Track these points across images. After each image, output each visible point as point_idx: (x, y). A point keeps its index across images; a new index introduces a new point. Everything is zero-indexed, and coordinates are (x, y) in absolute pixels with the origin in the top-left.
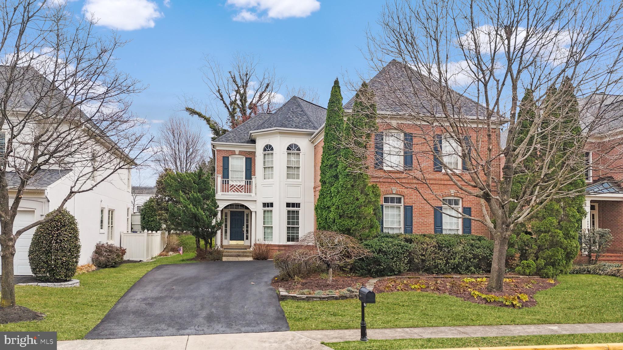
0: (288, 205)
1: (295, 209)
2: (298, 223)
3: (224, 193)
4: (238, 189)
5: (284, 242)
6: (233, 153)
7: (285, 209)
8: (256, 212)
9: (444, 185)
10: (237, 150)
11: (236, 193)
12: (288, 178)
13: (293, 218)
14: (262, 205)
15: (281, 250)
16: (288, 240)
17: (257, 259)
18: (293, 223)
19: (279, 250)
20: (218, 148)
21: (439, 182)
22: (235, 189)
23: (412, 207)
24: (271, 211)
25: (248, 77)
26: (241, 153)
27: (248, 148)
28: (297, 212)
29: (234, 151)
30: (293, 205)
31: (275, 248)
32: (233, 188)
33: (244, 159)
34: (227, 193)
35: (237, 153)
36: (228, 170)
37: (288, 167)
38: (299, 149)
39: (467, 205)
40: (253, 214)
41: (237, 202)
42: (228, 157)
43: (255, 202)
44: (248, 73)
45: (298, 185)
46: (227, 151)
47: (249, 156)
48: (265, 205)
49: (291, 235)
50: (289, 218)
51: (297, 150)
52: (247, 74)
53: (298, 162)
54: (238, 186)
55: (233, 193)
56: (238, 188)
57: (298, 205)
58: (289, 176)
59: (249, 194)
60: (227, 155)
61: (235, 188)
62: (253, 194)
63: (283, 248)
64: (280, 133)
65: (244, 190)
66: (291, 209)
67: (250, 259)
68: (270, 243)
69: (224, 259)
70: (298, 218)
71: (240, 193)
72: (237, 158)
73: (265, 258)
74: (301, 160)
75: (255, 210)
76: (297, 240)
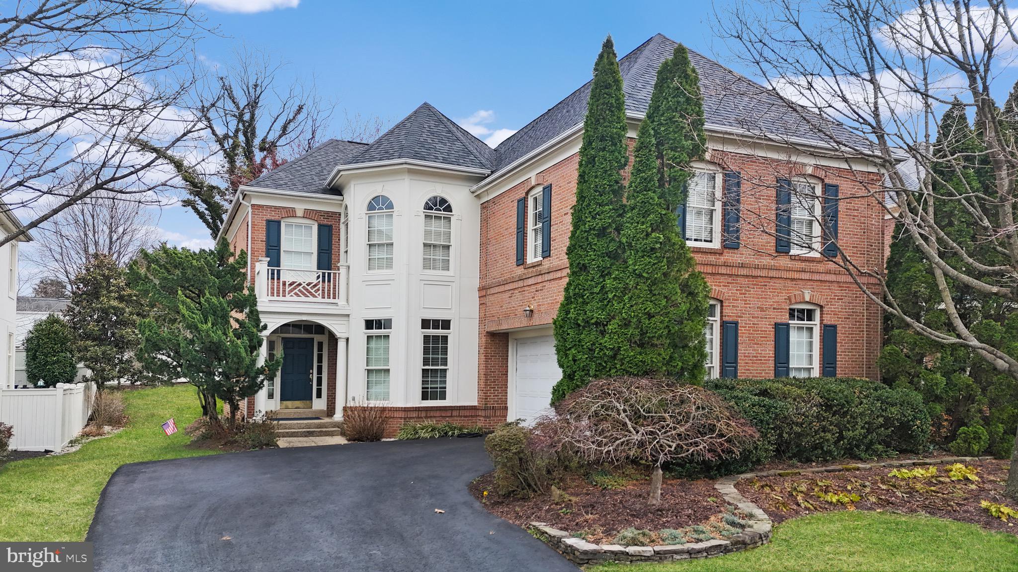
0: (425, 324)
1: (440, 332)
2: (445, 362)
3: (275, 298)
4: (307, 290)
5: (416, 401)
6: (291, 213)
7: (418, 334)
8: (347, 339)
9: (793, 280)
10: (300, 208)
11: (303, 298)
12: (425, 267)
13: (435, 351)
14: (363, 324)
15: (411, 418)
16: (425, 397)
17: (359, 440)
18: (435, 362)
19: (405, 418)
20: (254, 202)
21: (784, 274)
22: (300, 291)
23: (736, 323)
24: (387, 337)
25: (259, 90)
26: (309, 214)
27: (327, 204)
28: (445, 338)
29: (293, 210)
30: (436, 324)
31: (396, 415)
32: (294, 289)
33: (315, 228)
34: (281, 298)
35: (300, 213)
36: (279, 250)
37: (425, 245)
38: (449, 209)
39: (828, 320)
40: (341, 345)
41: (304, 318)
42: (279, 223)
43: (346, 319)
44: (259, 82)
45: (446, 284)
46: (276, 208)
47: (325, 222)
48: (369, 324)
49: (429, 386)
50: (426, 351)
51: (444, 210)
52: (256, 86)
53: (448, 235)
54: (308, 285)
55: (295, 298)
56: (308, 288)
57: (446, 324)
58: (428, 264)
59: (331, 300)
60: (276, 218)
61: (300, 288)
62: (341, 301)
63: (414, 415)
64: (410, 171)
65: (320, 292)
66: (431, 332)
67: (340, 440)
68: (386, 404)
69: (282, 443)
70: (445, 351)
71: (311, 299)
72: (299, 226)
73: (375, 437)
74: (452, 231)
75: (346, 336)
76: (443, 397)
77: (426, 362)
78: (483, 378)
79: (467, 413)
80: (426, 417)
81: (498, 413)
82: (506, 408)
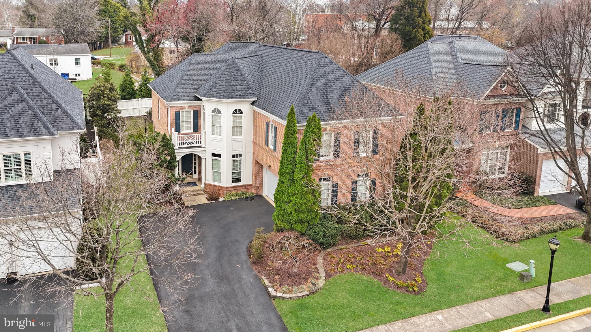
0: (233, 156)
1: (238, 159)
2: (240, 169)
3: (180, 146)
4: (191, 142)
5: (230, 184)
7: (231, 160)
8: (205, 159)
10: (187, 106)
13: (237, 165)
14: (211, 154)
15: (229, 191)
16: (233, 182)
17: (211, 200)
18: (237, 169)
19: (227, 191)
20: (171, 106)
23: (337, 183)
24: (220, 160)
26: (190, 107)
27: (195, 104)
28: (240, 161)
29: (184, 107)
30: (237, 156)
31: (224, 190)
33: (192, 111)
34: (182, 146)
35: (187, 108)
36: (180, 123)
37: (233, 127)
38: (242, 113)
39: (373, 177)
40: (203, 161)
41: (191, 153)
43: (205, 152)
45: (241, 141)
46: (178, 107)
47: (195, 109)
48: (213, 155)
49: (235, 178)
50: (233, 166)
51: (240, 113)
53: (241, 122)
54: (191, 140)
57: (241, 155)
58: (234, 134)
59: (199, 145)
60: (179, 111)
62: (203, 145)
63: (230, 189)
64: (228, 102)
65: (196, 142)
66: (235, 159)
68: (219, 184)
70: (240, 165)
71: (192, 145)
72: (186, 112)
73: (216, 199)
74: (243, 121)
75: (205, 157)
76: (240, 181)
77: (233, 169)
78: (254, 176)
79: (248, 187)
80: (234, 190)
81: (259, 188)
82: (262, 186)
